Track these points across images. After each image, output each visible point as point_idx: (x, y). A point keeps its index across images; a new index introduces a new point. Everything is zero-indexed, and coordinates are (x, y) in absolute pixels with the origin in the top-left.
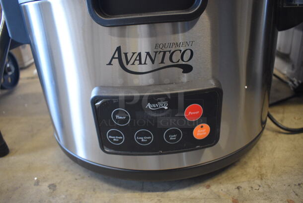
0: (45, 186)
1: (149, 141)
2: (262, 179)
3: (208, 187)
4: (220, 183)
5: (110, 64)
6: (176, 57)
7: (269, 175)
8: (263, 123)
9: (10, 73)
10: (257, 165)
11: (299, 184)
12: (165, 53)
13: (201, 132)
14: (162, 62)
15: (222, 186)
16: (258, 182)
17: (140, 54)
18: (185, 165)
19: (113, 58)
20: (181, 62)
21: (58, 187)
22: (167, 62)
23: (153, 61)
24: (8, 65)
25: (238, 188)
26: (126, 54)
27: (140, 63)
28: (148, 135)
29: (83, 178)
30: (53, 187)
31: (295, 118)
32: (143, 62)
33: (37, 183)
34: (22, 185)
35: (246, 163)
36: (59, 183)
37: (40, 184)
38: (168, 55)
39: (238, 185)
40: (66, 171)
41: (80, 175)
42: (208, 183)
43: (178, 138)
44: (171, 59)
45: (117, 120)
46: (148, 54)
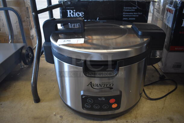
0: (58, 116)
1: (98, 108)
2: (136, 119)
3: (117, 120)
4: (121, 119)
5: (88, 85)
6: (108, 86)
7: (139, 117)
8: (140, 94)
9: (30, 57)
10: (135, 113)
11: (148, 122)
12: (105, 84)
13: (114, 106)
14: (104, 87)
15: (121, 121)
16: (134, 120)
17: (97, 84)
18: (110, 114)
19: (89, 84)
20: (110, 87)
21: (63, 117)
22: (105, 86)
23: (101, 86)
24: (30, 54)
25: (127, 122)
26: (93, 84)
27: (97, 87)
28: (98, 106)
29: (72, 114)
30: (61, 117)
31: (156, 93)
32: (98, 86)
33: (55, 115)
34: (49, 115)
35: (131, 112)
36: (64, 115)
37: (56, 115)
38: (106, 85)
39: (127, 120)
40: (65, 111)
41: (71, 113)
42: (117, 119)
43: (107, 107)
44: (106, 86)
45: (89, 102)
46: (100, 84)
